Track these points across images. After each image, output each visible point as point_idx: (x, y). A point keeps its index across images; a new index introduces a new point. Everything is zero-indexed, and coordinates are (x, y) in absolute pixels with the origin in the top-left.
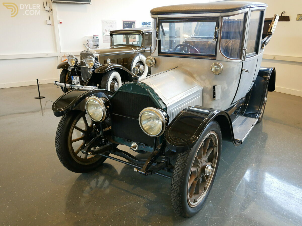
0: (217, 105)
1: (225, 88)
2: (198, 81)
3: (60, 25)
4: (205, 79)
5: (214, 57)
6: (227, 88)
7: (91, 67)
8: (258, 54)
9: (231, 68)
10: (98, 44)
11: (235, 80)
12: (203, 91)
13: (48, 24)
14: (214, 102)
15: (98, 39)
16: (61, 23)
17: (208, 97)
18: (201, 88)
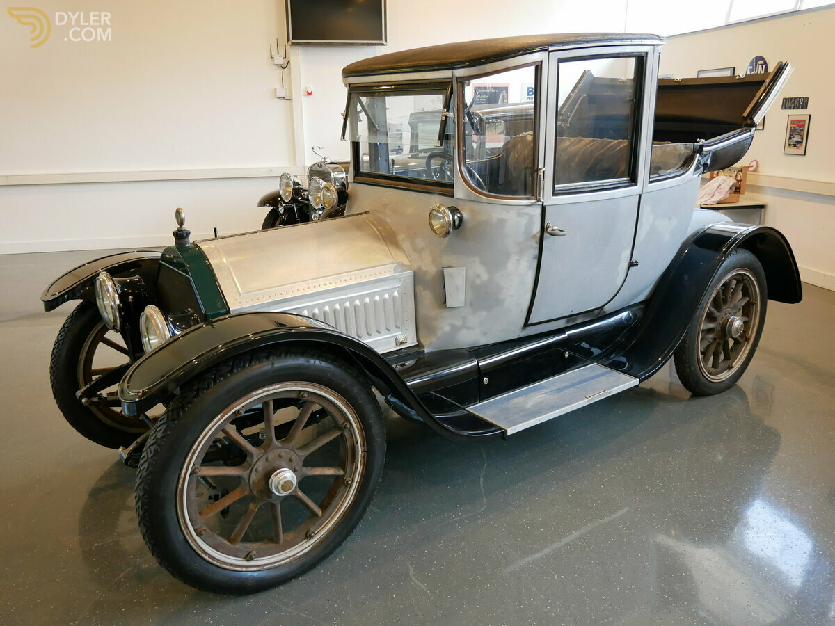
0: (459, 323)
1: (478, 276)
2: (404, 252)
3: (305, 99)
4: (423, 248)
5: (446, 188)
6: (485, 277)
7: (317, 205)
8: (636, 185)
9: (494, 220)
10: (399, 147)
11: (514, 258)
12: (417, 279)
13: (278, 98)
14: (445, 313)
15: (402, 134)
16: (309, 94)
17: (427, 297)
18: (411, 273)
